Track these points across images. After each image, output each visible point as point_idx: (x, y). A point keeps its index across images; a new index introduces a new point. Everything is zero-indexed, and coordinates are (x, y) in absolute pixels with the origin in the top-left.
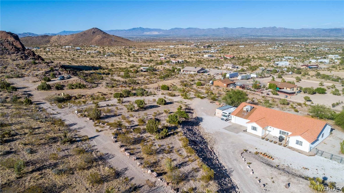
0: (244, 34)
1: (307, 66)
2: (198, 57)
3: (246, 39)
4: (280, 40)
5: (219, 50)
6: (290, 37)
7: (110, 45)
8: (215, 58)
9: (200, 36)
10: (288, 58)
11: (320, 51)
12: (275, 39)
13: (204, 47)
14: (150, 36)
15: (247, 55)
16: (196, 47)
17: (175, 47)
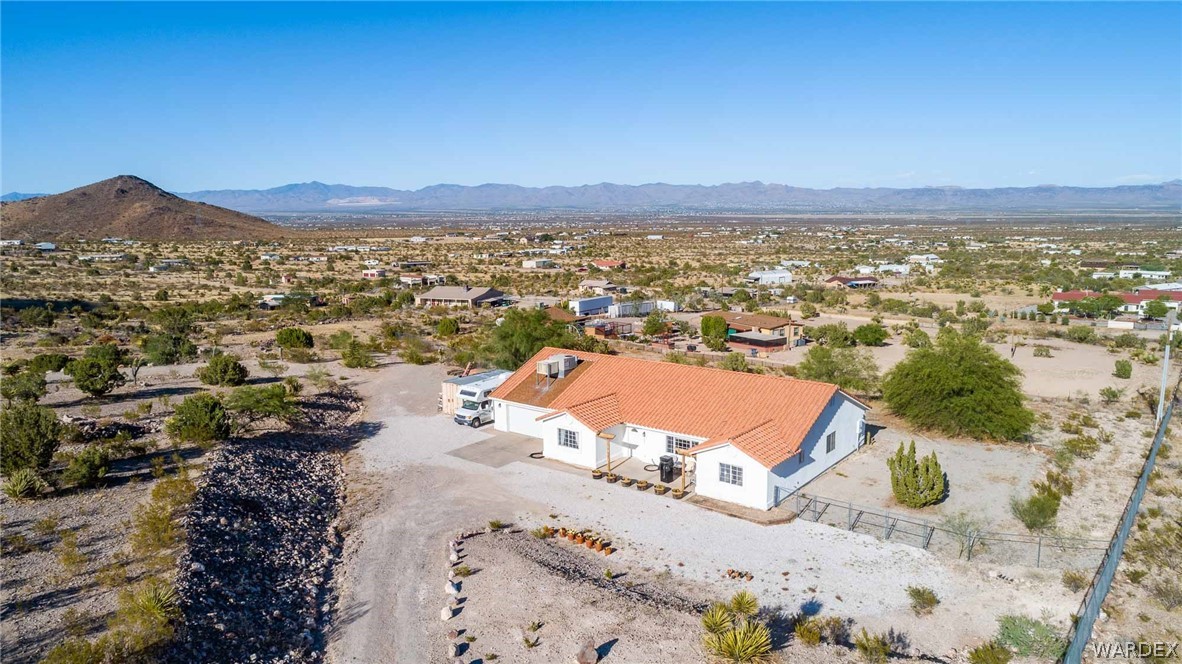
0: (668, 206)
1: (845, 281)
2: (502, 267)
3: (671, 219)
4: (773, 222)
5: (579, 247)
6: (806, 212)
7: (187, 236)
8: (562, 270)
9: (524, 210)
10: (793, 265)
11: (888, 248)
12: (759, 219)
13: (530, 240)
14: (352, 212)
15: (667, 262)
16: (504, 240)
17: (430, 242)
